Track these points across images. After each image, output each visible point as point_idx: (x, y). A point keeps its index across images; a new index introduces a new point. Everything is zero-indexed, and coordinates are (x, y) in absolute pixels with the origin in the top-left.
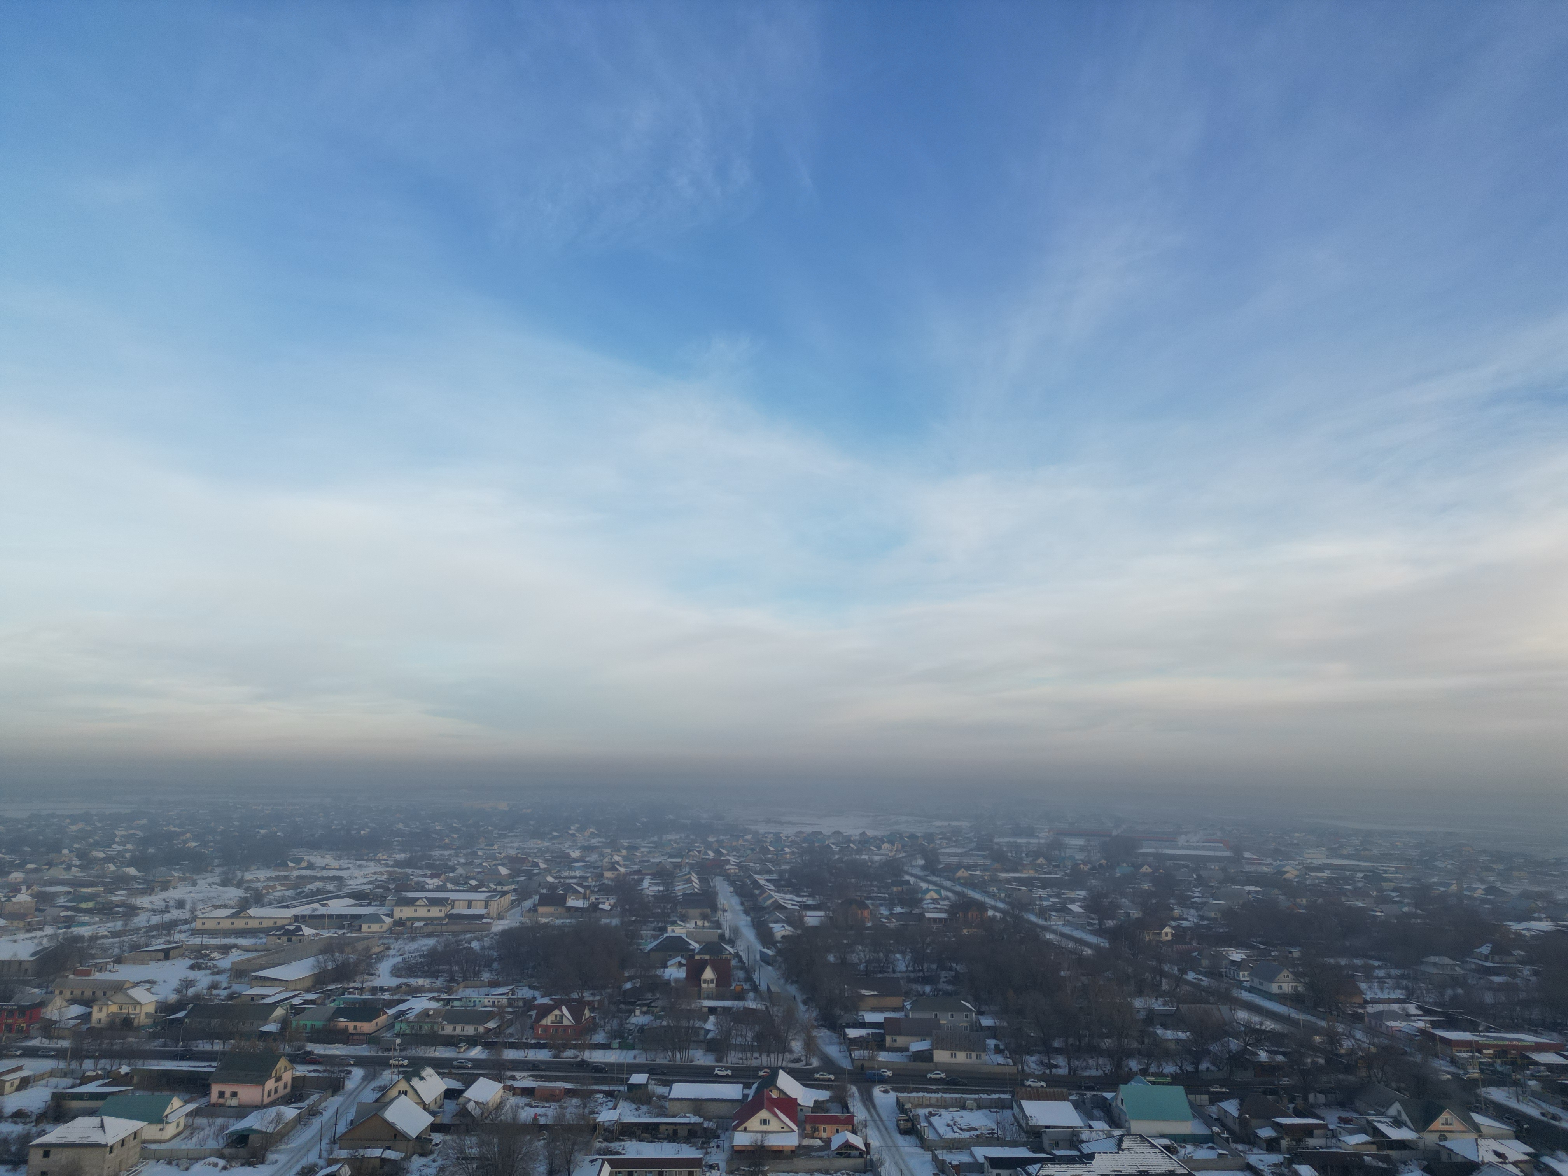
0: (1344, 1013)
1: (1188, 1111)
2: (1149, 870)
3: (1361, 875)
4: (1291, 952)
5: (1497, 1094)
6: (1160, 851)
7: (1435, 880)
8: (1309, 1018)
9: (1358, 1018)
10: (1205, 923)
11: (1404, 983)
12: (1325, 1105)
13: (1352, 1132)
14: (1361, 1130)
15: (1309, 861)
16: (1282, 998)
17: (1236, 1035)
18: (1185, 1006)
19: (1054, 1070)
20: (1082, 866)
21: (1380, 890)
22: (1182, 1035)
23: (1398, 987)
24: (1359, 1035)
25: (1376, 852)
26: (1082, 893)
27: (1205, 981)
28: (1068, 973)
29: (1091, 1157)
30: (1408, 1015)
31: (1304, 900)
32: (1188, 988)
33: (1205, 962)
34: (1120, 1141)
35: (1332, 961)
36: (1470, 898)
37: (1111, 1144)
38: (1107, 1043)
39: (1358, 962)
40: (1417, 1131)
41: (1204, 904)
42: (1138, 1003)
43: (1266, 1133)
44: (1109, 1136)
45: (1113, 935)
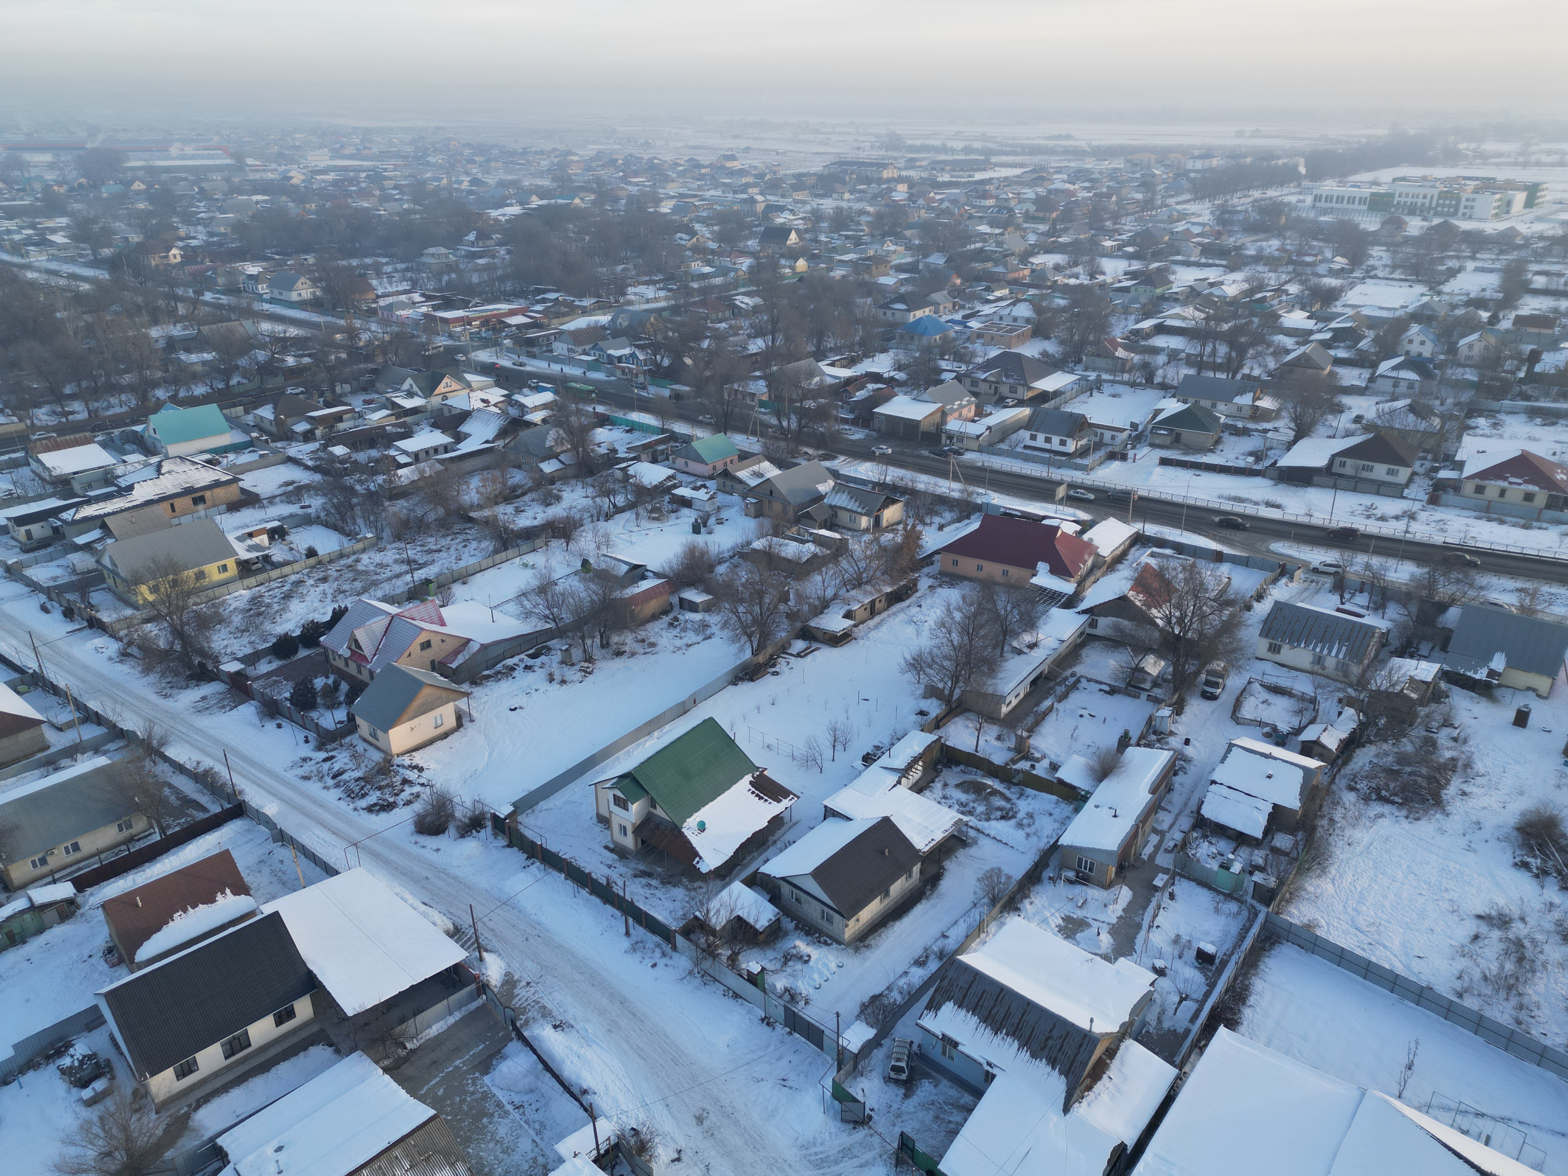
0: (360, 310)
1: (225, 424)
2: (143, 187)
3: (363, 175)
4: (306, 259)
5: (484, 356)
6: (151, 163)
7: (429, 175)
8: (329, 319)
9: (372, 312)
10: (215, 239)
11: (409, 275)
12: (351, 393)
13: (374, 411)
14: (384, 407)
15: (314, 164)
16: (302, 305)
17: (263, 347)
18: (206, 327)
19: (71, 417)
20: (56, 188)
21: (382, 189)
22: (208, 356)
23: (404, 279)
24: (374, 327)
25: (375, 150)
26: (63, 221)
27: (224, 300)
28: (66, 314)
29: (130, 488)
30: (414, 303)
31: (313, 206)
32: (207, 309)
33: (221, 281)
34: (159, 466)
35: (345, 263)
36: (458, 190)
37: (151, 472)
38: (127, 379)
39: (368, 261)
40: (425, 398)
41: (212, 219)
42: (155, 332)
43: (301, 427)
44: (146, 465)
45: (113, 264)
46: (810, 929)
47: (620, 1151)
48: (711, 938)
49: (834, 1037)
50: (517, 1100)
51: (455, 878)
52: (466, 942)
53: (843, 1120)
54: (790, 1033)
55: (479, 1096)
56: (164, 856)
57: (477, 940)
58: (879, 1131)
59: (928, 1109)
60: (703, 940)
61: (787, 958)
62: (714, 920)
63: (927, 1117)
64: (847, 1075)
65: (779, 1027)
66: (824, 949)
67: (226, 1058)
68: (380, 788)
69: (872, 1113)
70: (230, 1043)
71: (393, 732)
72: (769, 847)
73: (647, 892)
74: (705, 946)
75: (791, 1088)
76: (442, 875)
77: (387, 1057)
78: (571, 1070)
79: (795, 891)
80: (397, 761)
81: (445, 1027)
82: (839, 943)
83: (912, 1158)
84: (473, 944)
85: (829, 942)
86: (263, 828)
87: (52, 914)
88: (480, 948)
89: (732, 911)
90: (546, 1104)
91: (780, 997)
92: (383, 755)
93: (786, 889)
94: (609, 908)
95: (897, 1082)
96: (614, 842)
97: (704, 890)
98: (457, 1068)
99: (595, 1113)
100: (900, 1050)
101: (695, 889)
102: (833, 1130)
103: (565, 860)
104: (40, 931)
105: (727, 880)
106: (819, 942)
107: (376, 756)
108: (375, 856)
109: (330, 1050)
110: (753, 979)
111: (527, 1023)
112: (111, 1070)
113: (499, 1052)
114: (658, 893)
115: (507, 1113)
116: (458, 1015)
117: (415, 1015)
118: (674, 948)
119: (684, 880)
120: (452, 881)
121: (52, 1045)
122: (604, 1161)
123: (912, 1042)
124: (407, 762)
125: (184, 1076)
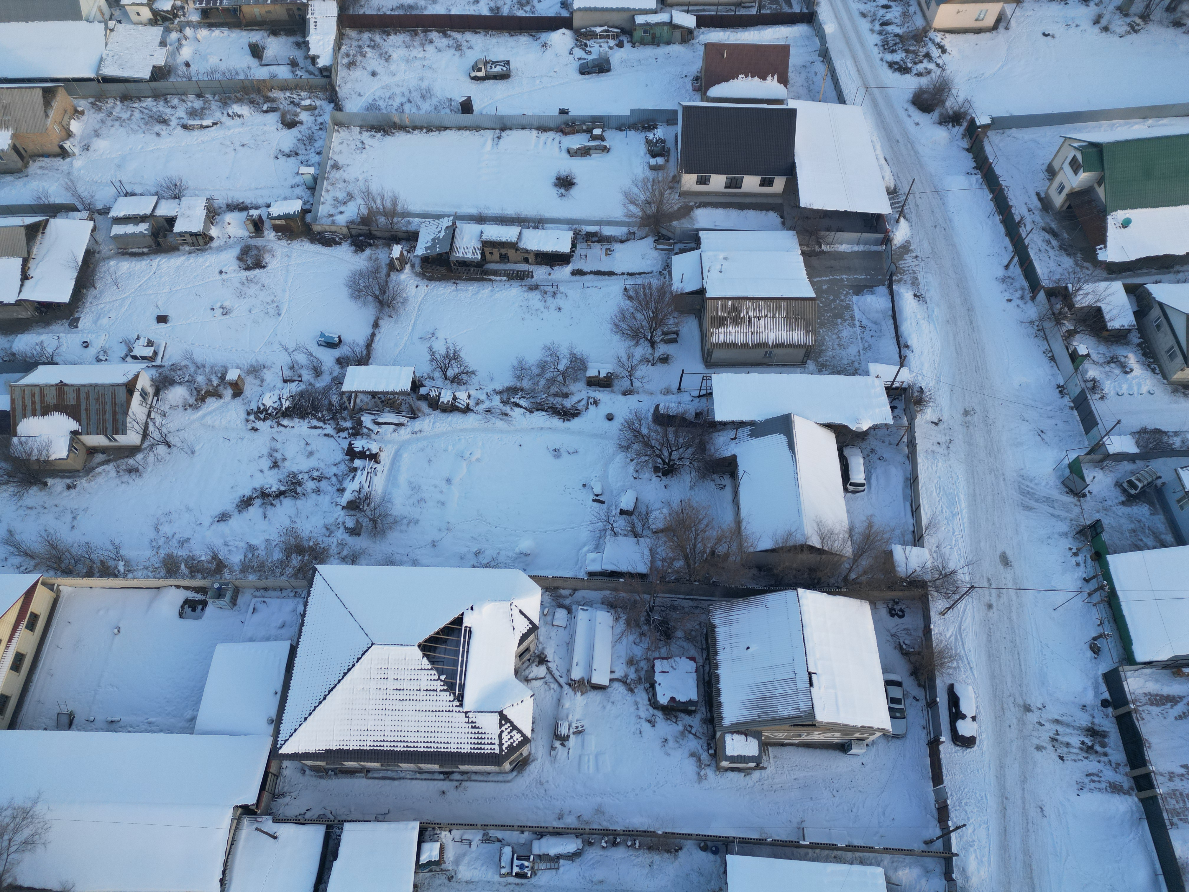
46: (1150, 353)
47: (905, 393)
48: (1066, 309)
49: (1103, 433)
50: (865, 322)
51: (916, 153)
52: (895, 203)
53: (1063, 483)
54: (1072, 408)
55: (845, 304)
56: (752, 28)
57: (903, 206)
58: (1084, 507)
59: (1132, 522)
60: (1058, 306)
61: (1113, 360)
62: (1078, 298)
63: (1128, 526)
64: (1092, 461)
65: (1067, 399)
66: (1149, 374)
67: (726, 187)
68: (907, 51)
69: (1088, 495)
70: (732, 179)
71: (943, 7)
72: (1170, 273)
73: (1044, 246)
74: (1057, 311)
75: (1043, 439)
76: (909, 146)
77: (808, 246)
78: (907, 328)
79: (1162, 318)
80: (932, 34)
81: (850, 250)
82: (1165, 377)
83: (1093, 538)
84: (899, 207)
85: (1157, 371)
86: (817, 40)
87: (677, 34)
88: (901, 213)
89: (1098, 301)
90: (880, 337)
91: (1085, 381)
92: (924, 24)
93: (1156, 312)
94: (1007, 240)
95: (1124, 491)
96: (1047, 193)
97: (1089, 272)
98: (842, 279)
99: (905, 363)
100: (1147, 476)
101: (1082, 267)
102: (1051, 483)
103: (1001, 185)
104: (668, 43)
105: (1114, 276)
106: (1149, 366)
107: (919, 22)
108: (875, 105)
109: (779, 220)
110: (1074, 357)
111: (899, 281)
112: (668, 156)
113: (872, 287)
114: (1052, 253)
115: (854, 325)
116: (861, 248)
117: (838, 231)
118: (1033, 299)
119: (1079, 255)
120: (912, 153)
121: (648, 121)
122: (892, 392)
123: (1160, 477)
124: (938, 40)
125: (701, 184)
